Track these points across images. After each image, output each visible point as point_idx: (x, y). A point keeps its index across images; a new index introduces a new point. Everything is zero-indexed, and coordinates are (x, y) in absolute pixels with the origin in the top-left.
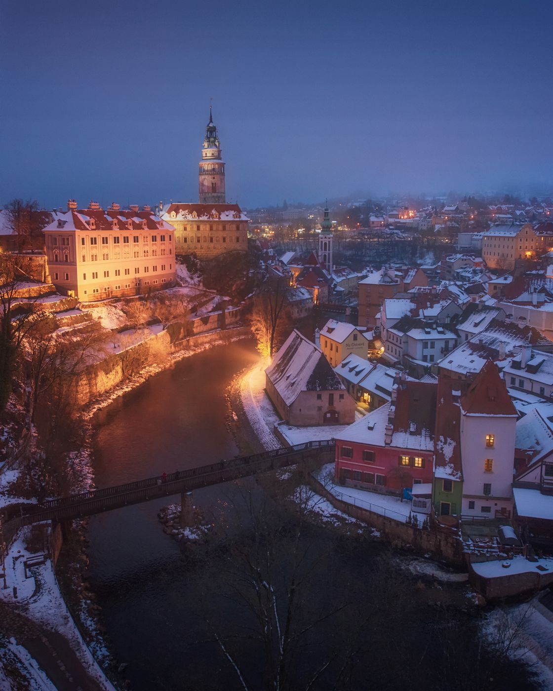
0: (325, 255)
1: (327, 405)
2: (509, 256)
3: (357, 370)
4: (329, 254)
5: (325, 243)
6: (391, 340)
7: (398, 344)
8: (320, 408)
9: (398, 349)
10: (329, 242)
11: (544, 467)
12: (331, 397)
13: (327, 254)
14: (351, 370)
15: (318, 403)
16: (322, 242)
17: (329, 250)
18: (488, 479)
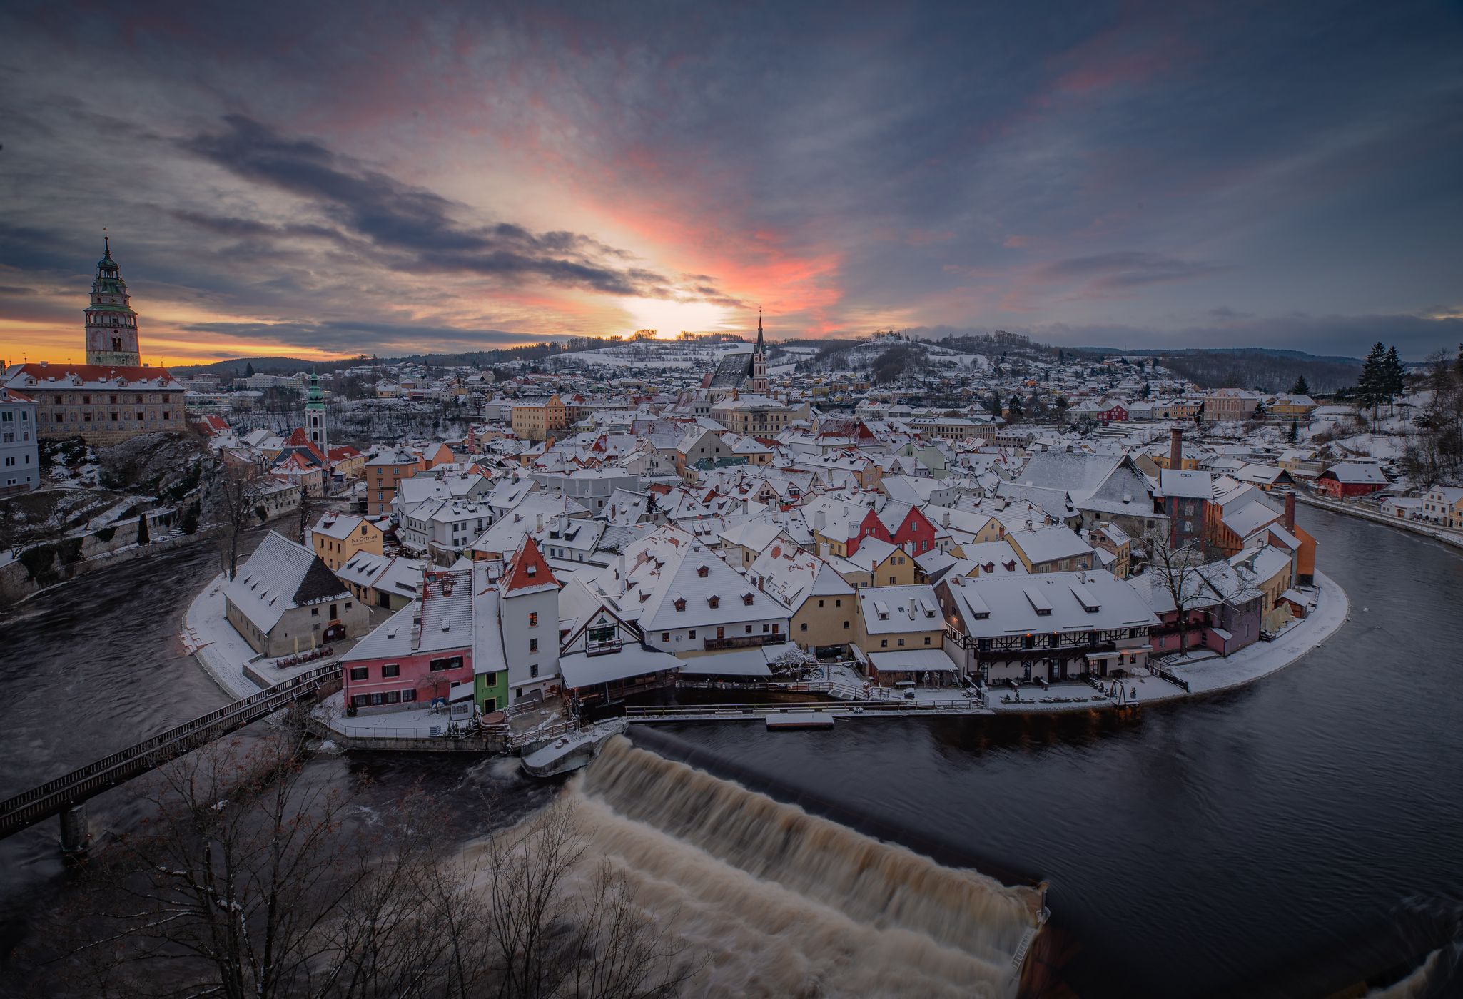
0: (315, 434)
1: (328, 620)
2: (540, 427)
3: (369, 569)
4: (321, 431)
5: (315, 419)
6: (413, 527)
7: (422, 530)
8: (316, 627)
9: (422, 536)
10: (321, 416)
11: (588, 632)
12: (333, 611)
13: (318, 432)
14: (361, 570)
15: (315, 620)
16: (309, 417)
17: (321, 426)
18: (534, 659)
